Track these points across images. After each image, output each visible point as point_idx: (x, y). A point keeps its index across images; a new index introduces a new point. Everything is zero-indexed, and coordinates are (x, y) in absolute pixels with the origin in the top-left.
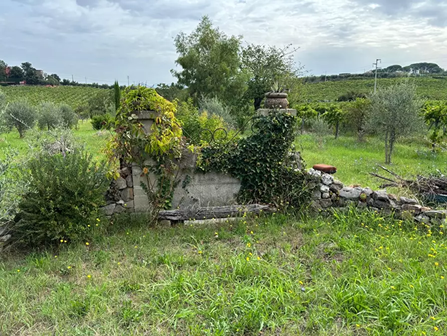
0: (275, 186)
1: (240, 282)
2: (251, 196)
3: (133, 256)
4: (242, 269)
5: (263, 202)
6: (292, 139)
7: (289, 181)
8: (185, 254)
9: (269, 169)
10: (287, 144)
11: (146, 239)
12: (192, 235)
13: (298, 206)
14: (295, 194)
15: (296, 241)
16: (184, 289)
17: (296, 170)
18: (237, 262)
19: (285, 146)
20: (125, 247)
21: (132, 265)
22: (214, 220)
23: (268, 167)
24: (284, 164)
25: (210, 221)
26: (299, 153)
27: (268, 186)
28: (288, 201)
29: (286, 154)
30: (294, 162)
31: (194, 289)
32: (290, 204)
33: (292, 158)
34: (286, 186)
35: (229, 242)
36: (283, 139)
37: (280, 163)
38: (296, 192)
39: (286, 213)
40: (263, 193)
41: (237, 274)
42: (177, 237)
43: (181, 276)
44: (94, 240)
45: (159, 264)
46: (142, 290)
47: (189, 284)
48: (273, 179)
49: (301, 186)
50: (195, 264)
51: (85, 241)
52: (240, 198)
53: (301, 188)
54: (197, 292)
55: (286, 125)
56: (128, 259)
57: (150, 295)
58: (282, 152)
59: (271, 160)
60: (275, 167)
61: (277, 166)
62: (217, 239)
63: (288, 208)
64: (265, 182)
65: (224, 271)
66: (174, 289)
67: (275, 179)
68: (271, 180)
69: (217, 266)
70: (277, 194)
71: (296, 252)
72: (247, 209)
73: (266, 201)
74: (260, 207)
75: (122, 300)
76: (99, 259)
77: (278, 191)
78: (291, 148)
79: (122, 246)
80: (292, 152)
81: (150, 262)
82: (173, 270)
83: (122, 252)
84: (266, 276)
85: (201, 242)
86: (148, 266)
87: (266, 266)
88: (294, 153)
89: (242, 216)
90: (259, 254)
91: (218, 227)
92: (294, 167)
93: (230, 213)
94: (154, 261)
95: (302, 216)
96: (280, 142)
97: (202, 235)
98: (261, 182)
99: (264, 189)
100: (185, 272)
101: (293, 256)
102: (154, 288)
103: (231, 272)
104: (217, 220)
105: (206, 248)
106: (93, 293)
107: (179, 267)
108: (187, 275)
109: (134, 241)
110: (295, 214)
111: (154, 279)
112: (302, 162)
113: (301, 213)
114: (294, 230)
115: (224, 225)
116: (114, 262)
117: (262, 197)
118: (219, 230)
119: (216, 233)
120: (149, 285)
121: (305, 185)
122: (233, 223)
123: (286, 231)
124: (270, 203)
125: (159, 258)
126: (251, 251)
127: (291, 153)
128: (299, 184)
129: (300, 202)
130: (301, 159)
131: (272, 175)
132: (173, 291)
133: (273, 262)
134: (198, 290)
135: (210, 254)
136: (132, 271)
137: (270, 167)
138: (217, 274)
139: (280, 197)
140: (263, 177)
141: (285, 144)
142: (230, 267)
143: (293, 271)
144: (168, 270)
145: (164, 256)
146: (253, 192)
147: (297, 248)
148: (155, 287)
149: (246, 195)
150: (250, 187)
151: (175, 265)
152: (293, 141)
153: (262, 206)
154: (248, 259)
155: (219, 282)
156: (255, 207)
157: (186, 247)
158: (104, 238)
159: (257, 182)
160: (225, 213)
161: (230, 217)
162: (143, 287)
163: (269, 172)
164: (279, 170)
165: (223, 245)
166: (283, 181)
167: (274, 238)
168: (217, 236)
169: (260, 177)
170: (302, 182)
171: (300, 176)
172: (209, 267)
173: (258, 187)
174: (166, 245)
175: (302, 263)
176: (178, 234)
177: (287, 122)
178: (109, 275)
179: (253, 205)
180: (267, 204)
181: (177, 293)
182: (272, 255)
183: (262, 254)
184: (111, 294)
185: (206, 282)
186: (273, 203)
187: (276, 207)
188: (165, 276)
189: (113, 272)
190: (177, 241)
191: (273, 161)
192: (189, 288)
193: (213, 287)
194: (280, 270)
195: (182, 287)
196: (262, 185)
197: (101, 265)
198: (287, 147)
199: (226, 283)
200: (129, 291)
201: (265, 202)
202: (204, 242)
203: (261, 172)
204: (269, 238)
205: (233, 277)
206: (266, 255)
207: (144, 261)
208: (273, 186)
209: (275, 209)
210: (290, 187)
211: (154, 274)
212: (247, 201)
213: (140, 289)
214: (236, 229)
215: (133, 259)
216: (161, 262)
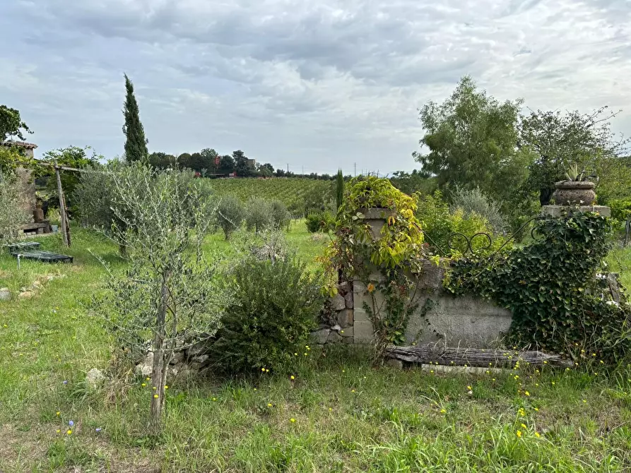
0: (572, 326)
1: (504, 466)
2: (528, 337)
3: (348, 403)
4: (510, 449)
5: (549, 349)
6: (602, 253)
7: (598, 319)
8: (422, 412)
9: (560, 298)
10: (594, 260)
11: (367, 383)
12: (433, 386)
13: (613, 363)
14: (608, 342)
15: (607, 418)
16: (417, 461)
17: (609, 303)
18: (502, 434)
19: (589, 263)
20: (339, 390)
21: (346, 417)
22: (467, 369)
23: (560, 295)
24: (587, 291)
25: (461, 369)
26: (617, 275)
27: (560, 324)
28: (594, 352)
29: (591, 276)
30: (607, 289)
31: (433, 464)
32: (598, 357)
33: (603, 283)
34: (591, 326)
35: (489, 404)
36: (586, 252)
37: (580, 290)
38: (609, 338)
39: (590, 372)
40: (549, 336)
41: (501, 453)
42: (411, 387)
43: (413, 441)
44: (300, 375)
45: (383, 420)
46: (358, 452)
47: (424, 455)
48: (567, 314)
49: (619, 329)
50: (435, 428)
51: (289, 374)
52: (510, 340)
53: (619, 334)
54: (437, 469)
55: (591, 231)
56: (341, 407)
57: (369, 461)
58: (584, 272)
59: (564, 284)
60: (571, 296)
61: (574, 294)
62: (470, 398)
63: (594, 364)
64: (554, 317)
65: (479, 446)
66: (403, 458)
67: (571, 315)
68: (564, 316)
69: (470, 437)
70: (575, 338)
71: (605, 436)
72: (522, 357)
73: (555, 348)
74: (545, 357)
75: (331, 459)
76: (305, 401)
77: (578, 334)
78: (600, 266)
79: (336, 387)
80: (603, 274)
81: (371, 415)
82: (402, 430)
83: (335, 396)
84: (549, 465)
85: (446, 398)
86: (368, 419)
87: (550, 449)
88: (607, 275)
89: (512, 368)
90: (539, 429)
91: (474, 380)
92: (606, 297)
93: (492, 360)
94: (376, 415)
95: (620, 380)
96: (580, 256)
97: (447, 388)
98: (546, 317)
99: (552, 329)
100: (420, 437)
101: (600, 442)
102: (374, 451)
103: (491, 448)
104: (473, 370)
105: (454, 408)
106: (296, 443)
107: (412, 428)
108: (423, 441)
109: (351, 383)
110: (607, 375)
111: (376, 439)
112: (621, 290)
113: (617, 374)
114: (604, 399)
115: (482, 377)
116: (324, 407)
117: (548, 342)
118: (475, 384)
119: (469, 387)
120: (368, 446)
121: (625, 329)
122: (497, 376)
123: (588, 399)
124: (562, 353)
125: (384, 411)
126: (525, 423)
127: (600, 276)
128: (615, 325)
129: (616, 356)
130: (620, 285)
131: (566, 307)
132: (402, 461)
133: (564, 446)
134: (437, 466)
135: (458, 417)
136: (346, 422)
137: (563, 294)
138: (469, 448)
139: (580, 344)
140: (549, 310)
141: (590, 259)
142: (490, 441)
143: (598, 466)
144: (396, 430)
145: (391, 410)
146: (532, 332)
147: (607, 430)
148: (377, 450)
149: (519, 336)
150: (528, 323)
151: (406, 425)
152: (605, 256)
153: (548, 356)
154: (519, 433)
155: (470, 460)
156: (535, 355)
157: (423, 403)
158: (314, 374)
159: (539, 317)
160: (484, 359)
161: (492, 366)
162: (360, 447)
163: (562, 302)
164: (579, 301)
165: (480, 407)
166: (586, 319)
167: (568, 409)
168: (471, 392)
169: (545, 309)
170: (621, 324)
171: (618, 314)
172: (457, 435)
173: (541, 324)
174: (394, 394)
175: (615, 454)
176: (413, 383)
177: (593, 226)
178: (316, 424)
179: (533, 352)
180: (556, 353)
181: (407, 465)
182: (562, 435)
183: (545, 431)
184: (318, 448)
185: (451, 457)
186: (566, 352)
187: (572, 359)
188: (391, 437)
189: (322, 421)
190: (410, 392)
191: (568, 285)
192: (425, 462)
193: (462, 466)
194: (574, 460)
195: (414, 458)
196: (547, 322)
197: (308, 409)
198: (594, 265)
199: (482, 463)
200: (341, 450)
201: (552, 350)
202: (451, 399)
203: (546, 302)
204: (556, 407)
205: (493, 457)
206: (552, 433)
207: (363, 412)
208: (569, 326)
209: (570, 363)
210: (599, 330)
211: (376, 432)
212: (522, 345)
213: (356, 449)
214: (503, 386)
215: (348, 407)
216: (387, 416)
